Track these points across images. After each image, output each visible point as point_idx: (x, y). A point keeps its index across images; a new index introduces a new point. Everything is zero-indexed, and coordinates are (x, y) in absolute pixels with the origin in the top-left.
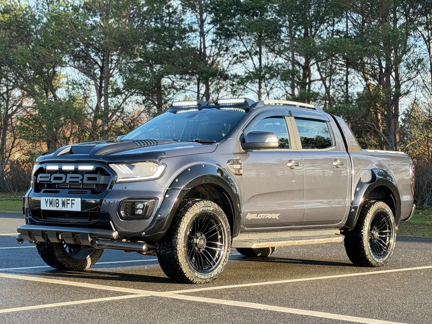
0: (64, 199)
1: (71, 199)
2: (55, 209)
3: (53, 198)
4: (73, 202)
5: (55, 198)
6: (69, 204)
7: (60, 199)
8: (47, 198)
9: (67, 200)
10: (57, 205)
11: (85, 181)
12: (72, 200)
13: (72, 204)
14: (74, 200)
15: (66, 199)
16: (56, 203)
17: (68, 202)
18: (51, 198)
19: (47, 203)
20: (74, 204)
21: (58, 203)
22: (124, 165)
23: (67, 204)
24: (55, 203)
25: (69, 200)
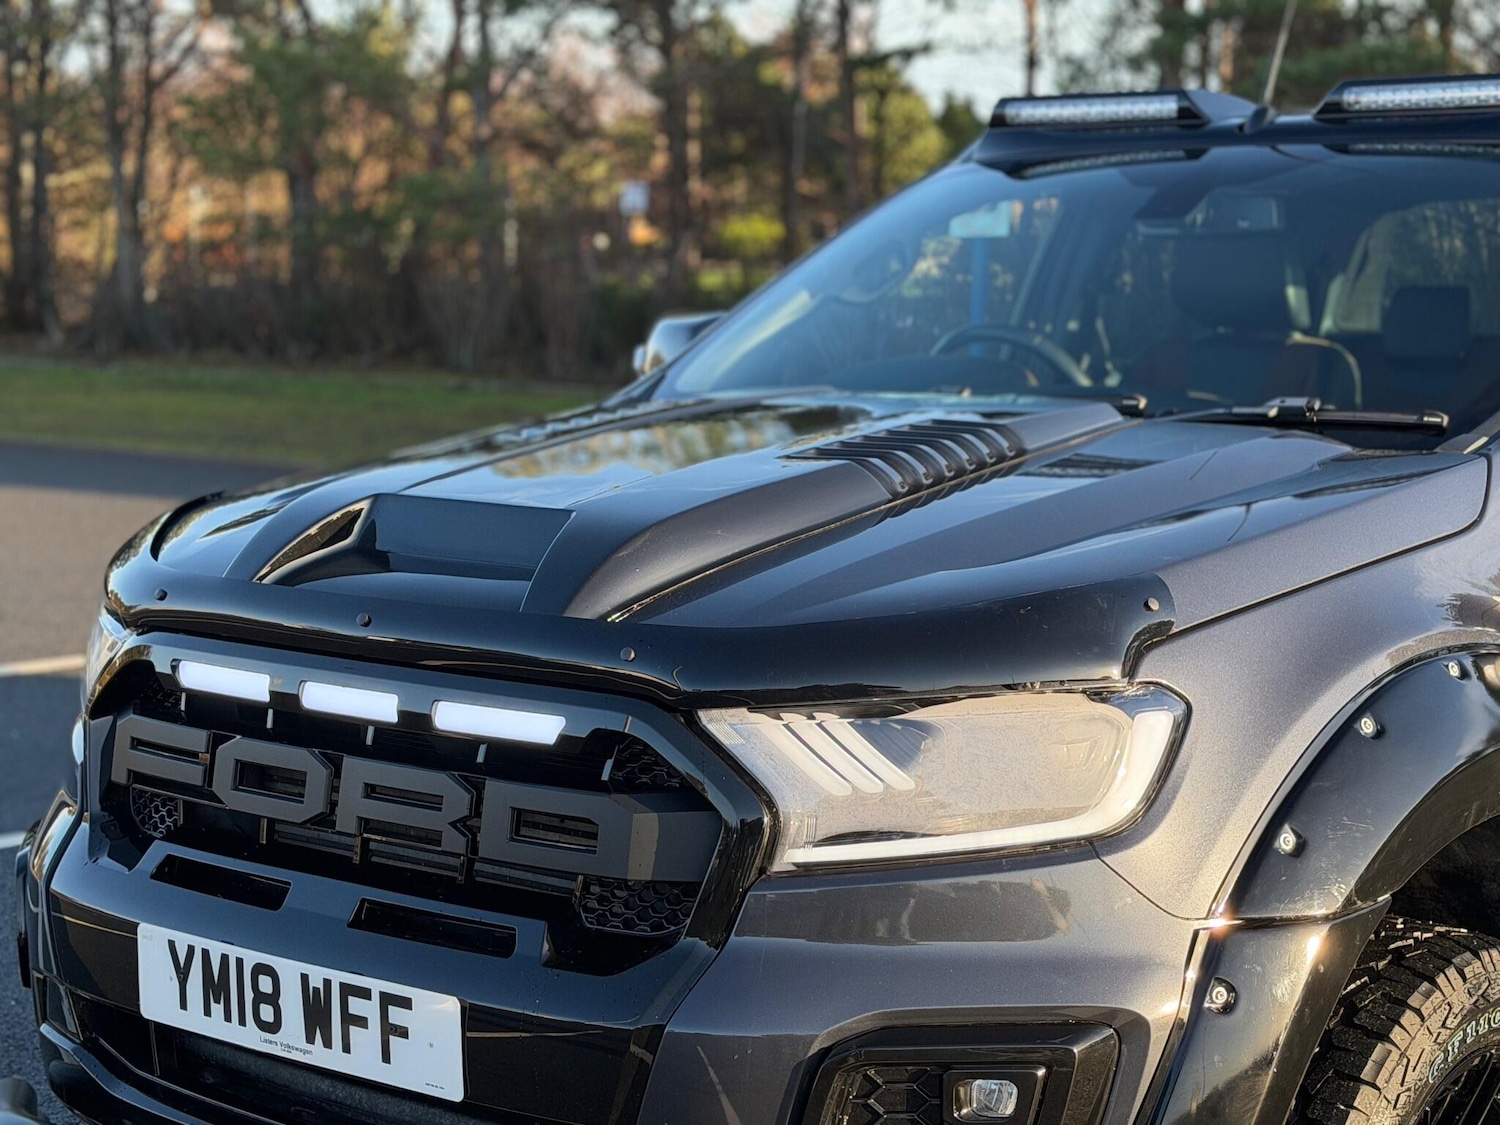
0: (318, 975)
1: (377, 986)
2: (249, 1037)
3: (234, 952)
4: (396, 1015)
5: (252, 957)
6: (362, 1022)
7: (290, 970)
8: (183, 940)
9: (347, 990)
10: (267, 1013)
11: (495, 838)
12: (387, 1000)
13: (390, 1030)
14: (405, 1003)
15: (338, 977)
16: (260, 998)
17: (356, 1006)
18: (217, 949)
19: (183, 973)
20: (403, 1033)
21: (273, 999)
22: (830, 719)
23: (349, 1020)
24: (249, 995)
25: (365, 994)
